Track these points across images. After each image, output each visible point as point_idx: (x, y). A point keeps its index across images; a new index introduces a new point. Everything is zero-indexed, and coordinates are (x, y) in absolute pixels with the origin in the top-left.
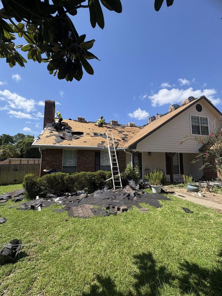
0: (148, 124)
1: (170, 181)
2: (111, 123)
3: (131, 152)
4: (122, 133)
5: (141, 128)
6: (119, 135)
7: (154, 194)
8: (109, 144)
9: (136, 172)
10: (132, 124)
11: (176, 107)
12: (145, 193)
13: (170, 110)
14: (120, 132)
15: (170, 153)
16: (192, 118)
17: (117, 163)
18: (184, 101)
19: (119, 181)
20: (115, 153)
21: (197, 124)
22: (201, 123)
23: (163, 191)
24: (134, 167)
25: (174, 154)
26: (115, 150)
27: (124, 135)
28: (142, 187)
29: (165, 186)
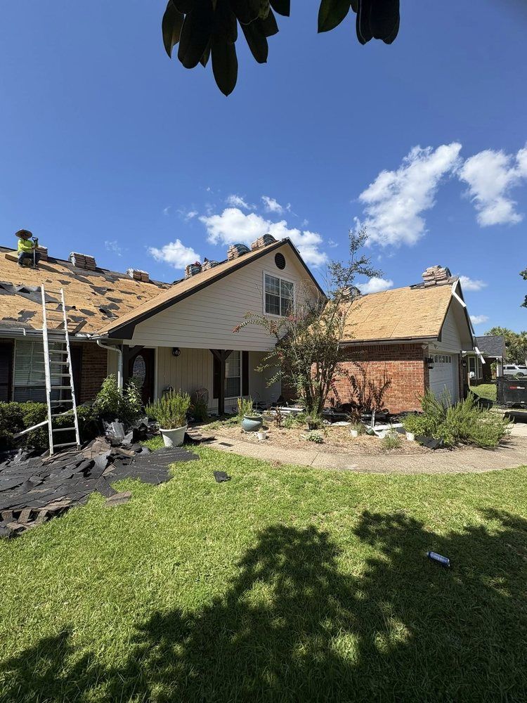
0: (182, 280)
1: (216, 412)
2: (73, 260)
3: (119, 346)
4: (103, 294)
5: (165, 288)
6: (94, 297)
7: (168, 449)
8: (45, 321)
9: (130, 400)
10: (141, 273)
11: (242, 250)
12: (145, 451)
13: (230, 255)
14: (99, 290)
15: (220, 351)
16: (267, 280)
17: (69, 378)
18: (255, 241)
19: (72, 428)
20: (68, 348)
21: (275, 292)
22: (283, 292)
23: (188, 440)
24: (125, 387)
25: (229, 352)
26: (67, 340)
27: (109, 299)
28: (140, 436)
29: (201, 427)
